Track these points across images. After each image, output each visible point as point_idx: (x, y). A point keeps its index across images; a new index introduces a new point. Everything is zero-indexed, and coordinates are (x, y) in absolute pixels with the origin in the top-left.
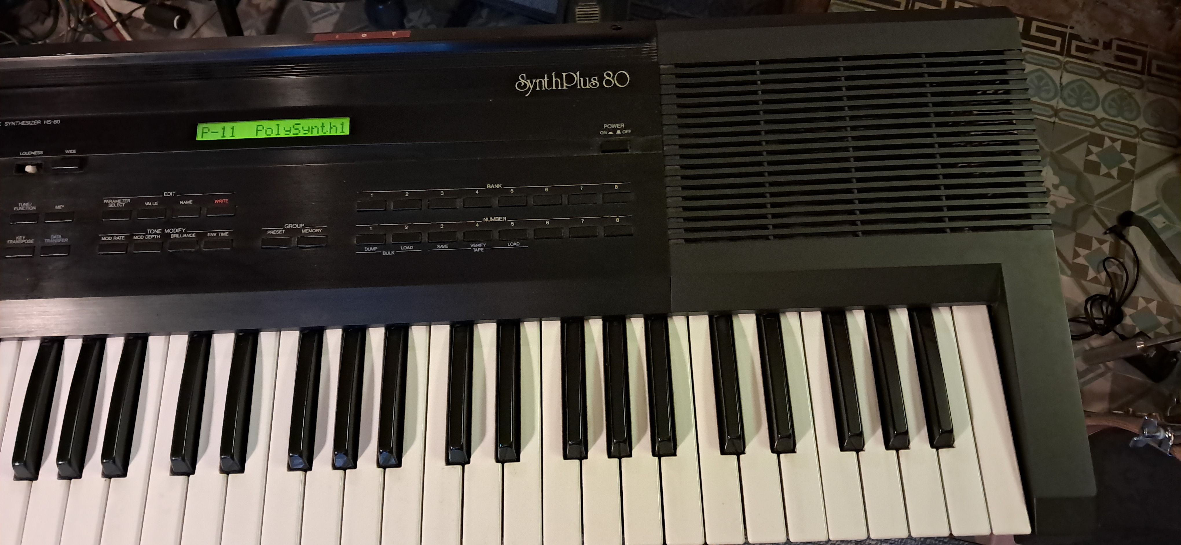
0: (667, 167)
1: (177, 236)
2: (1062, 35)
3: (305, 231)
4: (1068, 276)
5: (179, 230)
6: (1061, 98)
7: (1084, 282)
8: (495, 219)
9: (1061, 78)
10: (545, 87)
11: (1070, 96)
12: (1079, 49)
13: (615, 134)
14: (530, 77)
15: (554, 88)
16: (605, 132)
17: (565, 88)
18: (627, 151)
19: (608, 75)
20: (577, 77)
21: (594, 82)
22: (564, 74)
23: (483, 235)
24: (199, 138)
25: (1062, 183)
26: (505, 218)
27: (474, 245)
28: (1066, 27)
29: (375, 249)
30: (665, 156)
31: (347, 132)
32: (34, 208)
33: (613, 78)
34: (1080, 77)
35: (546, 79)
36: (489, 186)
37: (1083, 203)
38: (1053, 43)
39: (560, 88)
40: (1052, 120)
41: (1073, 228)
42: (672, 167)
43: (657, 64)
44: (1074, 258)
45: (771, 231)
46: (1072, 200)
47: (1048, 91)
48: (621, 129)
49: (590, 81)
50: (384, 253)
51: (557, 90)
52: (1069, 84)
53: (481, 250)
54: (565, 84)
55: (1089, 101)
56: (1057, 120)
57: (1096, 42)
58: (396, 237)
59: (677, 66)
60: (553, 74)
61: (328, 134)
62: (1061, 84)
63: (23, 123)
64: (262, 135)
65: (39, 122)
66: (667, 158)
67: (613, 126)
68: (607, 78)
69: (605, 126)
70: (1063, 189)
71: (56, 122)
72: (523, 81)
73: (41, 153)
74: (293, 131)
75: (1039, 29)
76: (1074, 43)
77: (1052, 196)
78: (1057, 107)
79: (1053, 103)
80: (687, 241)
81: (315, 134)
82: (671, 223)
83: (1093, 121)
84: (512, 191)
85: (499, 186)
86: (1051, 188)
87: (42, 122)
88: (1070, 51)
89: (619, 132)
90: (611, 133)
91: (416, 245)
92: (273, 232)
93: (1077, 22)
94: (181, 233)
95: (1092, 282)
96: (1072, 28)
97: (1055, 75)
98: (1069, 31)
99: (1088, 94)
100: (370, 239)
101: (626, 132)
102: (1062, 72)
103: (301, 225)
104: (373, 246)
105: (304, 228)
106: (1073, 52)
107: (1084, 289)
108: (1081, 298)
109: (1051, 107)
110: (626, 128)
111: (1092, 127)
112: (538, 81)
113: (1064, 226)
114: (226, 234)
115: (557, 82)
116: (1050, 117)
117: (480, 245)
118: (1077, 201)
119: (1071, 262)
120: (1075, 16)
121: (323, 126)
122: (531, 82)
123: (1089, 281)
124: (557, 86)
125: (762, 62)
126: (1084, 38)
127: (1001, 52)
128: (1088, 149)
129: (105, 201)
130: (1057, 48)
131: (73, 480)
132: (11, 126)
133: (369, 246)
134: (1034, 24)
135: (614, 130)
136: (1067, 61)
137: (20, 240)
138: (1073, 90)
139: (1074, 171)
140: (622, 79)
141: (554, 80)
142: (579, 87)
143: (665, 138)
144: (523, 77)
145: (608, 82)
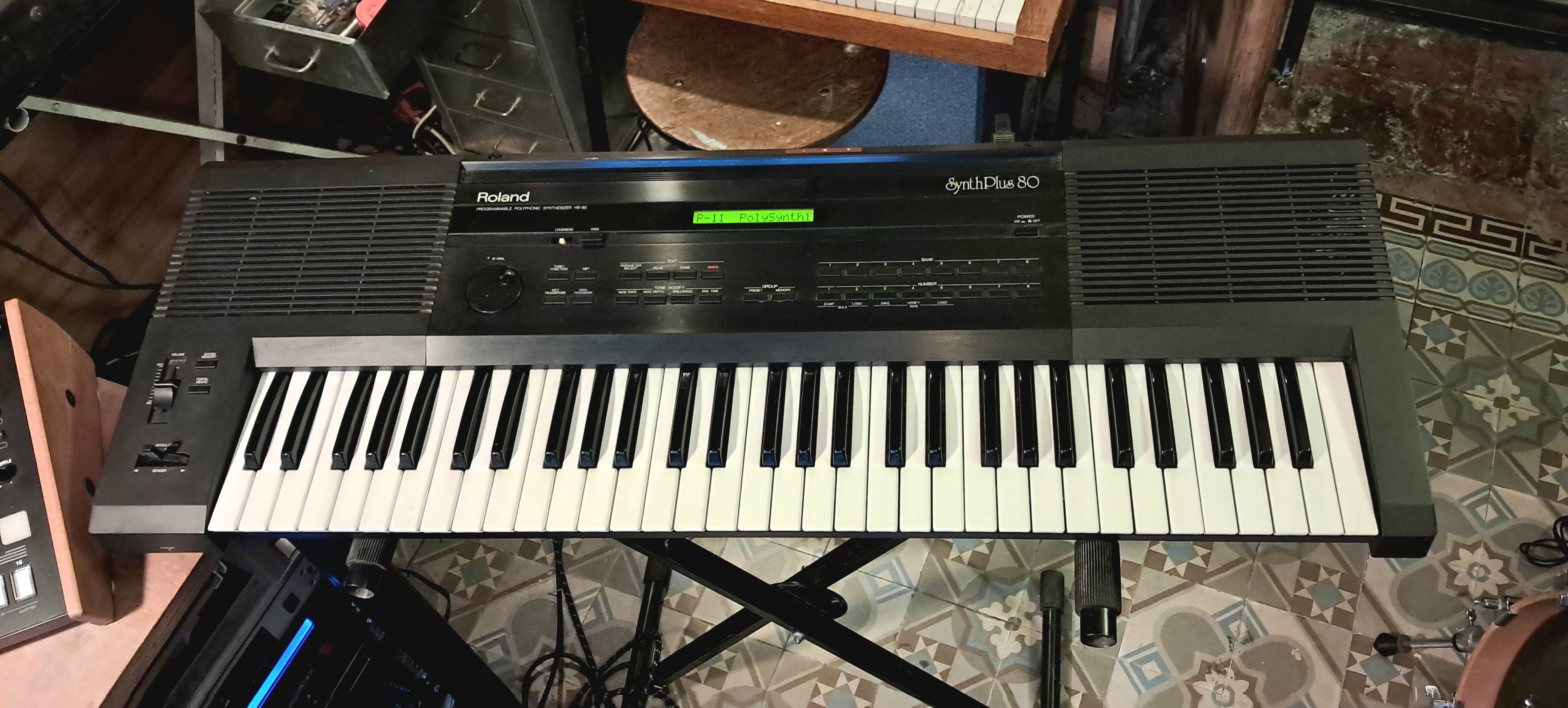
0: (1070, 248)
1: (678, 292)
2: (1519, 235)
3: (778, 290)
4: (1535, 496)
5: (679, 287)
6: (1519, 301)
7: (1553, 503)
8: (928, 284)
9: (1518, 280)
10: (970, 187)
11: (1529, 300)
12: (1538, 250)
13: (1027, 223)
14: (958, 180)
15: (977, 188)
16: (1018, 221)
17: (986, 188)
18: (1037, 235)
19: (1022, 179)
20: (996, 180)
21: (1009, 184)
22: (986, 178)
23: (918, 294)
24: (695, 222)
25: (1523, 394)
26: (935, 283)
27: (910, 303)
28: (1522, 227)
29: (832, 304)
30: (1068, 239)
31: (811, 219)
32: (566, 269)
33: (1026, 181)
34: (1540, 280)
35: (971, 182)
36: (923, 260)
37: (1549, 417)
38: (1508, 244)
39: (982, 188)
40: (1509, 325)
41: (1538, 443)
42: (1074, 248)
43: (1062, 172)
44: (1540, 476)
45: (1157, 297)
46: (1535, 412)
47: (1503, 294)
48: (1032, 219)
49: (1007, 183)
50: (839, 307)
51: (980, 190)
52: (1528, 287)
53: (917, 306)
54: (986, 186)
55: (1553, 306)
56: (1515, 326)
57: (1558, 243)
58: (848, 296)
59: (1079, 173)
60: (977, 178)
61: (796, 221)
62: (1518, 287)
63: (557, 208)
64: (744, 221)
65: (570, 207)
66: (1069, 241)
67: (1025, 217)
68: (1021, 181)
69: (1018, 216)
70: (1525, 401)
71: (584, 208)
72: (952, 183)
73: (572, 229)
74: (769, 218)
75: (1490, 228)
76: (1532, 244)
77: (1511, 407)
78: (1514, 311)
79: (1510, 307)
80: (1086, 303)
81: (786, 220)
82: (1073, 290)
83: (1558, 328)
84: (941, 263)
85: (931, 260)
86: (1510, 399)
87: (573, 207)
88: (1528, 252)
89: (1030, 221)
90: (1023, 222)
91: (864, 303)
92: (754, 291)
93: (1535, 221)
94: (681, 289)
95: (1564, 504)
96: (1529, 228)
97: (1511, 277)
98: (1525, 231)
99: (1552, 298)
100: (829, 297)
101: (1036, 221)
102: (1520, 275)
103: (775, 286)
104: (831, 302)
105: (777, 288)
106: (1532, 253)
107: (1552, 509)
108: (1550, 520)
109: (1508, 311)
110: (1036, 218)
111: (1557, 334)
112: (964, 183)
113: (1527, 440)
114: (717, 291)
115: (979, 184)
116: (1507, 321)
117: (915, 303)
118: (1543, 414)
119: (1537, 480)
120: (1532, 216)
121: (792, 215)
122: (959, 184)
123: (1559, 502)
124: (979, 186)
125: (1149, 171)
126: (1543, 239)
127: (1352, 165)
128: (1554, 357)
129: (622, 265)
130: (1513, 249)
131: (590, 470)
132: (548, 210)
133: (828, 302)
134: (1485, 223)
135: (1026, 220)
136: (1525, 263)
137: (555, 292)
138: (1533, 294)
139: (1536, 380)
140: (1033, 182)
141: (977, 182)
142: (997, 188)
143: (1068, 226)
144: (952, 180)
145: (1022, 184)
